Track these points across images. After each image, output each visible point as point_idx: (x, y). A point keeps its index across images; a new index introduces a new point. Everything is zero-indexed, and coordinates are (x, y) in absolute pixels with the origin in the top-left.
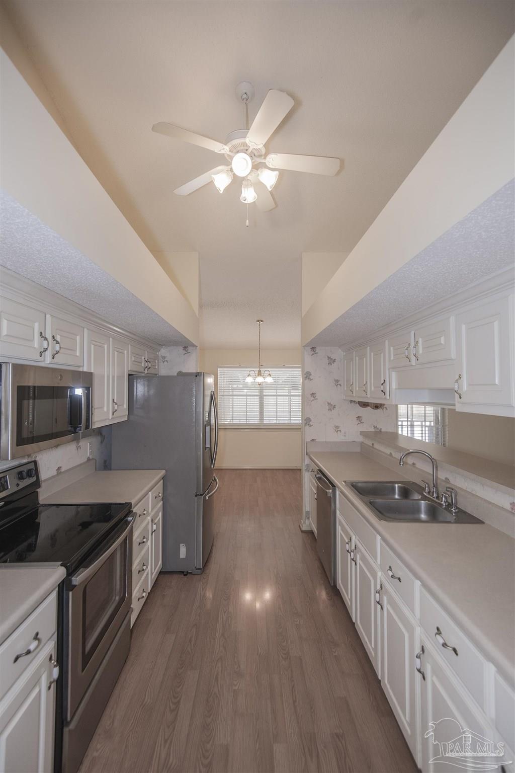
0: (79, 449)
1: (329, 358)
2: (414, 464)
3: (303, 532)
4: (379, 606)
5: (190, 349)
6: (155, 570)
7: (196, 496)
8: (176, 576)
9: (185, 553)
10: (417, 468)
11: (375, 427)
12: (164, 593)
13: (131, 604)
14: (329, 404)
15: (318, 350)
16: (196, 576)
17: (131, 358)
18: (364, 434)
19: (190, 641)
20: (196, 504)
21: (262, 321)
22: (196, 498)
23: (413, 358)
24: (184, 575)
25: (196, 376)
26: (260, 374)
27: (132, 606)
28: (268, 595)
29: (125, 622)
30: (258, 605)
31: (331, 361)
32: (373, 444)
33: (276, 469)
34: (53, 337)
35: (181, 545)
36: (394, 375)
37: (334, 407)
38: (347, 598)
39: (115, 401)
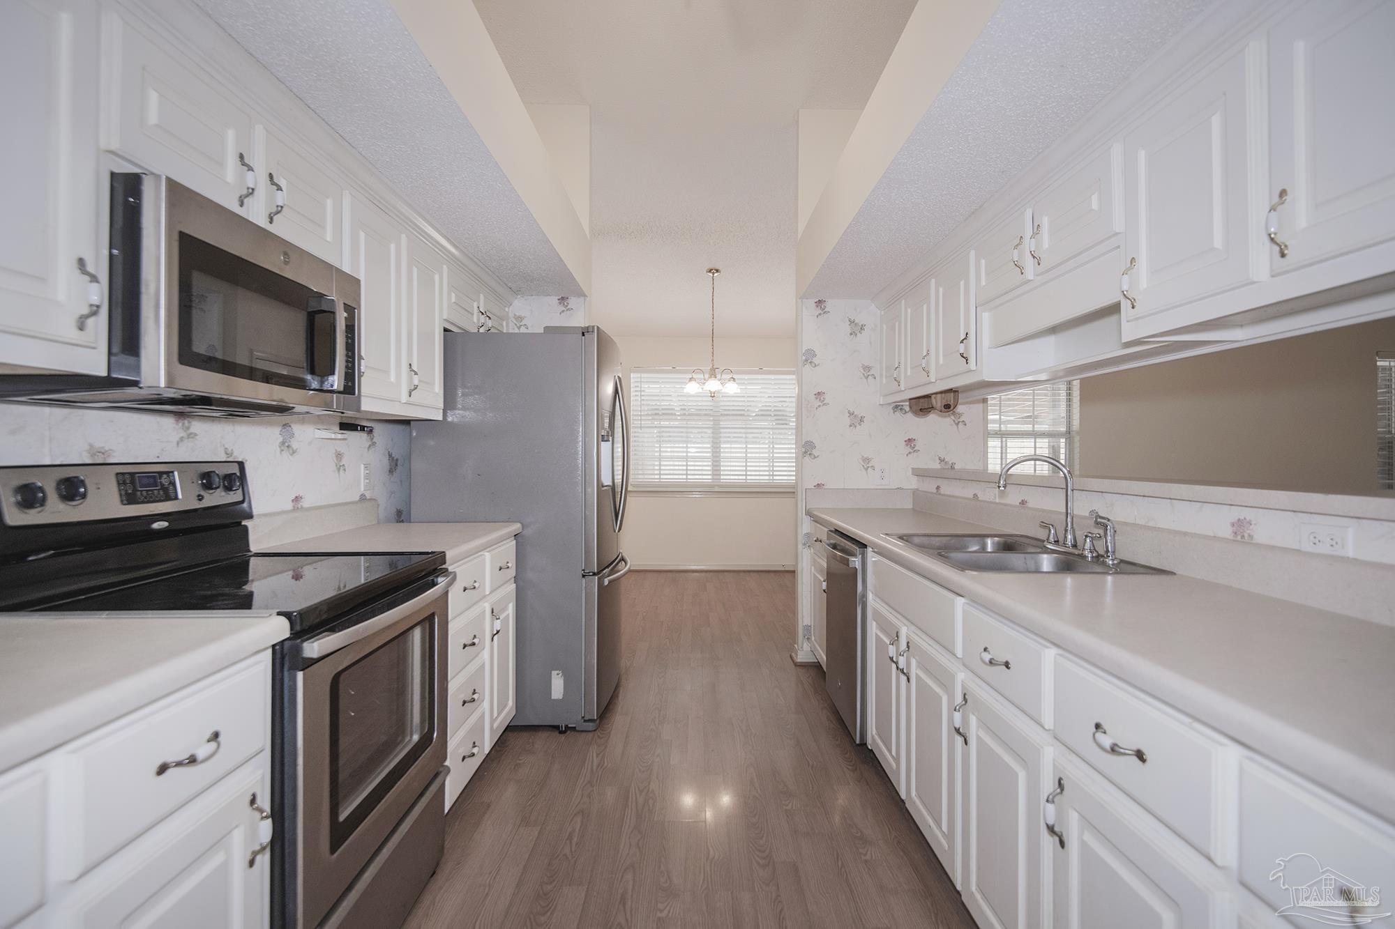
0: (342, 471)
1: (852, 322)
2: (1023, 502)
3: (796, 665)
4: (959, 740)
5: (573, 301)
6: (499, 715)
7: (584, 576)
8: (543, 735)
9: (562, 691)
10: (1031, 509)
11: (942, 460)
12: (518, 761)
13: (445, 759)
14: (851, 414)
15: (830, 304)
16: (584, 734)
17: (449, 295)
18: (920, 473)
19: (570, 838)
20: (584, 591)
21: (717, 271)
22: (584, 580)
23: (1029, 263)
24: (561, 732)
25: (583, 334)
26: (713, 373)
27: (447, 763)
28: (726, 799)
29: (434, 788)
30: (709, 814)
31: (857, 328)
32: (938, 488)
33: (744, 571)
34: (271, 176)
35: (554, 673)
36: (986, 317)
37: (862, 419)
38: (887, 757)
39: (415, 368)
